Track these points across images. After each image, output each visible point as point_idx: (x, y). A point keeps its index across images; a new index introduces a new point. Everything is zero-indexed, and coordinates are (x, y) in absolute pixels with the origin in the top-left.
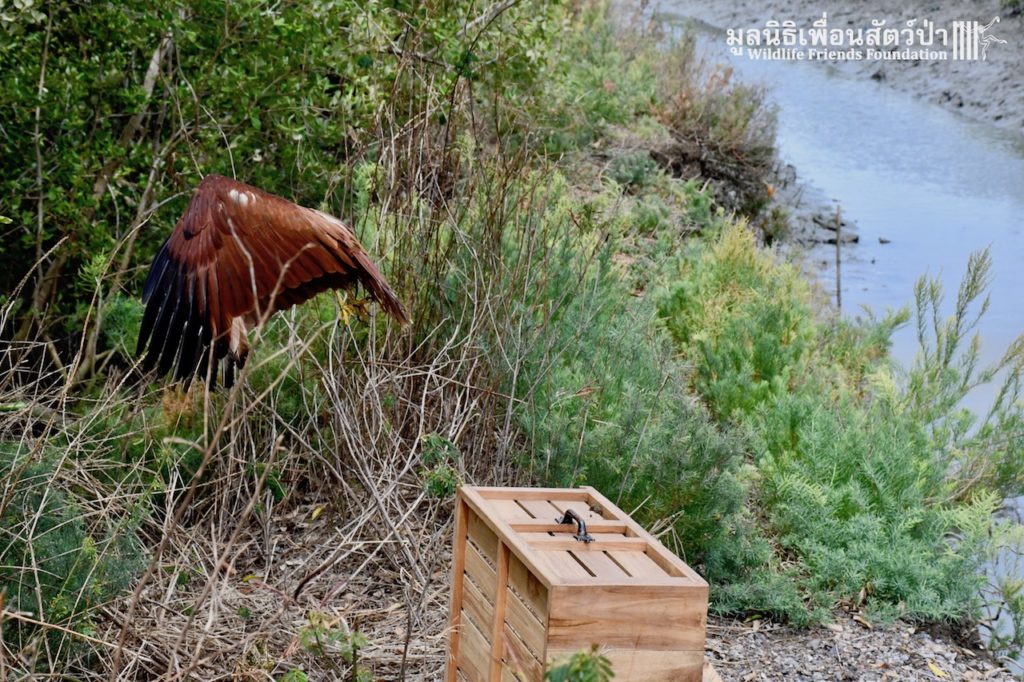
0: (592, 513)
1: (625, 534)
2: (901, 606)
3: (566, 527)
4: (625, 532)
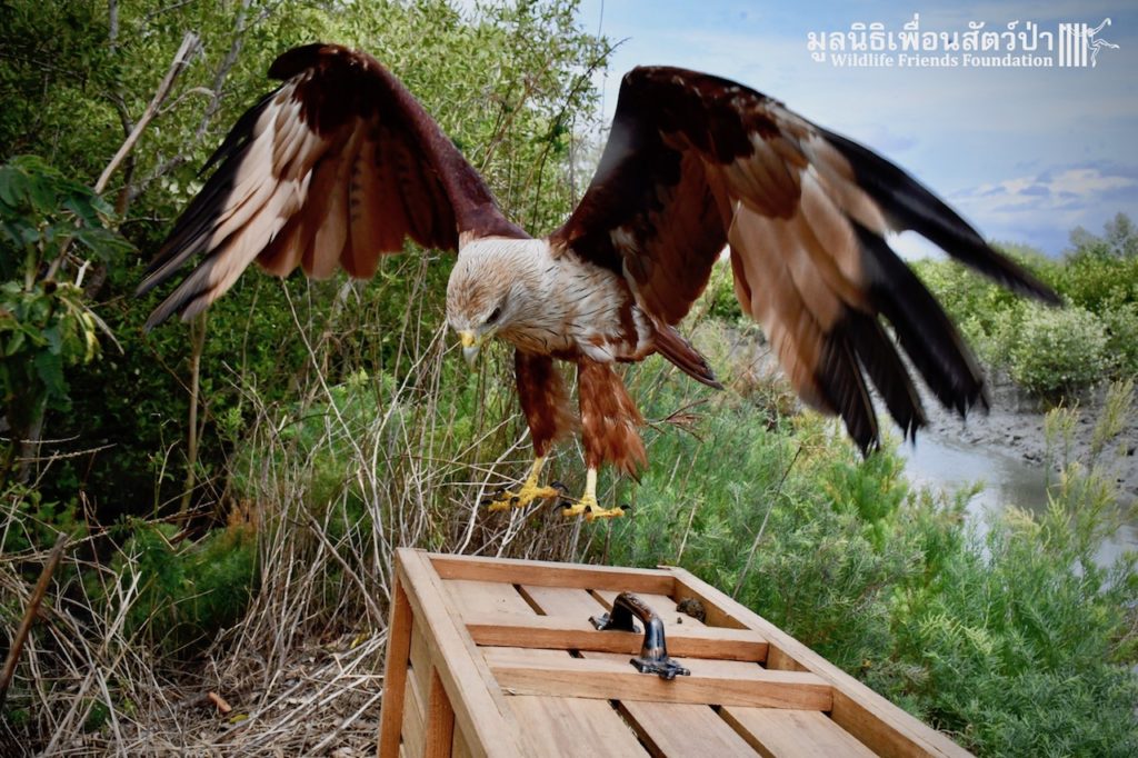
0: (683, 616)
1: (764, 664)
3: (616, 637)
4: (765, 657)
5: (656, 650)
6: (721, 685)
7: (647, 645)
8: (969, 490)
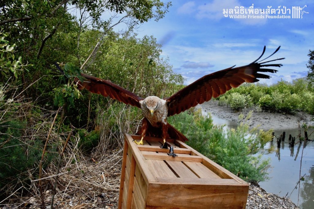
0: (176, 146)
1: (190, 155)
2: (247, 178)
3: (164, 150)
4: (191, 153)
5: (172, 152)
6: (183, 158)
7: (170, 151)
8: (223, 125)
